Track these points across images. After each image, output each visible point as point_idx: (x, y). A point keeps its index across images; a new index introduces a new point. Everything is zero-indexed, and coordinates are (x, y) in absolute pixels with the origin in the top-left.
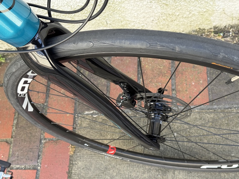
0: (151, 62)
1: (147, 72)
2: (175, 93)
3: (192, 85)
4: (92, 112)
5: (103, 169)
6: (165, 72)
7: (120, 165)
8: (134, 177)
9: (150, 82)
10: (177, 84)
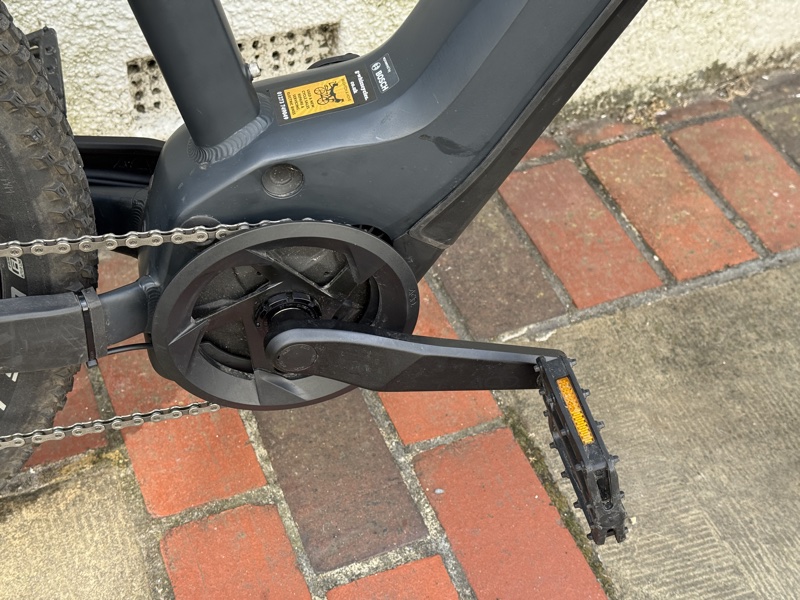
0: (625, 169)
1: (627, 193)
2: (744, 225)
3: (776, 199)
4: (525, 330)
5: (673, 475)
6: (681, 184)
7: (720, 447)
8: (787, 467)
9: (653, 214)
10: (733, 203)
